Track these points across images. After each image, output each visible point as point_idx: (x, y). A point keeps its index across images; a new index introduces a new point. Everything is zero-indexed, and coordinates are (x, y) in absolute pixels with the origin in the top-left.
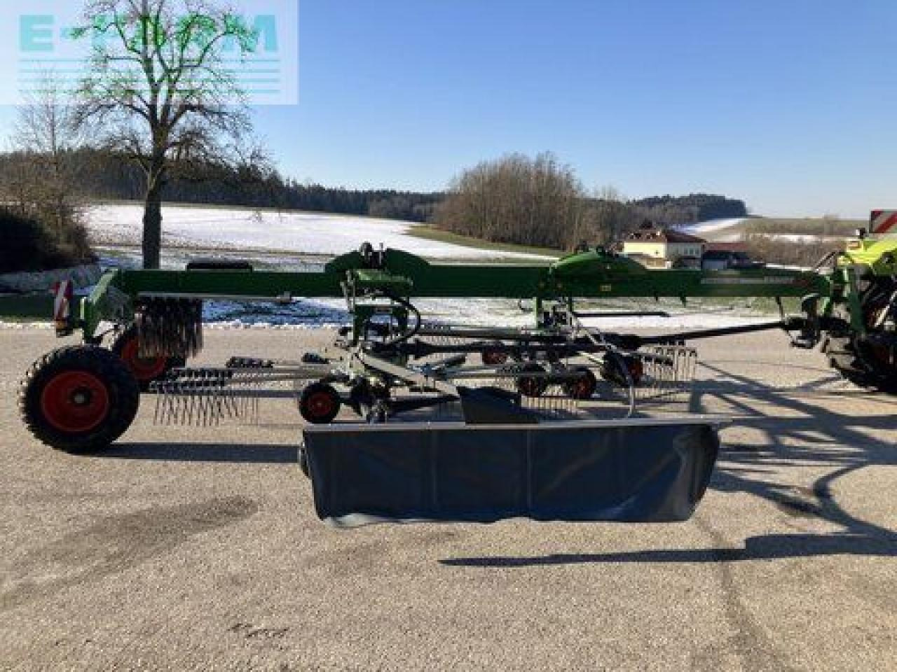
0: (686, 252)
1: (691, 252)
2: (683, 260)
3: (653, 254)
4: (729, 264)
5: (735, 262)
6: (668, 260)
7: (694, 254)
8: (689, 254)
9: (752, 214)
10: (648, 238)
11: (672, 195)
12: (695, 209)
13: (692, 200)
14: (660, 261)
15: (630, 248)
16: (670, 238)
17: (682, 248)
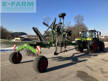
3: (19, 39)
5: (28, 40)
12: (21, 34)
15: (15, 39)
16: (21, 37)
17: (22, 39)
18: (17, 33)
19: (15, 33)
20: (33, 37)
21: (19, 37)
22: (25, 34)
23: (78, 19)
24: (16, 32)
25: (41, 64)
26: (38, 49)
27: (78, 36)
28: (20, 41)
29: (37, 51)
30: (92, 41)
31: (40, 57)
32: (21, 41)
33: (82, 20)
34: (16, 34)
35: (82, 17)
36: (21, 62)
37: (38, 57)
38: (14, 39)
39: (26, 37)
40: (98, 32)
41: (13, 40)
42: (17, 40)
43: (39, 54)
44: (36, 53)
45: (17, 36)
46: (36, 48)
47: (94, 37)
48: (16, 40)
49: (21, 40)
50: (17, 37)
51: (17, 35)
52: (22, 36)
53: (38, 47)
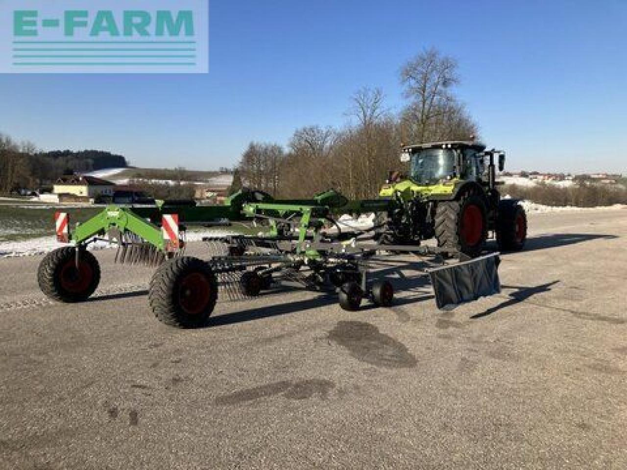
0: (102, 192)
1: (106, 192)
2: (101, 198)
3: (78, 194)
4: (133, 199)
5: (136, 198)
6: (91, 198)
7: (108, 193)
8: (104, 193)
9: (130, 165)
10: (73, 181)
11: (71, 150)
12: (90, 161)
13: (87, 154)
14: (85, 199)
15: (59, 189)
16: (91, 182)
17: (99, 189)
18: (67, 153)
19: (56, 155)
20: (163, 182)
21: (76, 182)
22: (118, 161)
23: (426, 79)
24: (62, 149)
25: (188, 292)
26: (168, 229)
27: (391, 173)
28: (85, 205)
29: (166, 236)
30: (457, 199)
31: (180, 262)
32: (91, 203)
33: (445, 83)
34: (61, 161)
35: (447, 65)
36: (93, 295)
37: (173, 261)
38: (50, 191)
39: (124, 181)
40: (491, 154)
41: (45, 197)
42: (67, 195)
43: (177, 250)
44: (160, 246)
45: (68, 177)
46: (160, 226)
47: (473, 178)
48: (61, 196)
49: (91, 195)
50: (65, 182)
51: (70, 165)
52: (100, 175)
53: (168, 218)
